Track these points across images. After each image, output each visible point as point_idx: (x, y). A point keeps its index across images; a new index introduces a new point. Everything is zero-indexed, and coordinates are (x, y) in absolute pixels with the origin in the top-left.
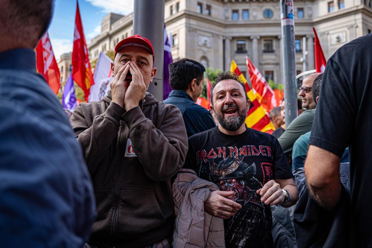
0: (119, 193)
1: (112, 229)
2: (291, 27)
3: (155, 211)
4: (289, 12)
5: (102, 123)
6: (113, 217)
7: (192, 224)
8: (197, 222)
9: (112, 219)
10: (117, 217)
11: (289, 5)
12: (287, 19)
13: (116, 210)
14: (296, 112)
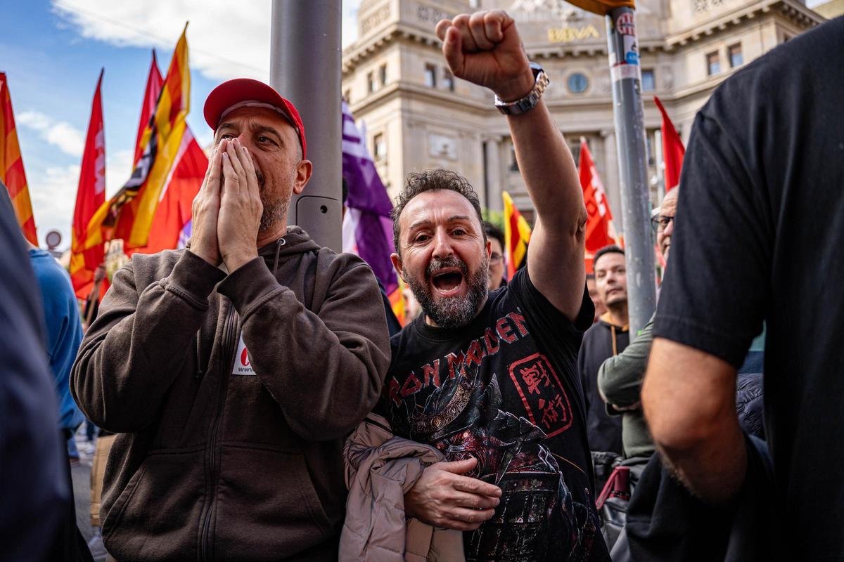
0: (217, 462)
1: (198, 552)
2: (633, 82)
3: (307, 507)
4: (628, 49)
5: (157, 303)
6: (201, 522)
7: (372, 540)
8: (385, 535)
9: (200, 527)
10: (212, 521)
11: (627, 34)
12: (625, 66)
13: (210, 505)
14: (654, 276)
